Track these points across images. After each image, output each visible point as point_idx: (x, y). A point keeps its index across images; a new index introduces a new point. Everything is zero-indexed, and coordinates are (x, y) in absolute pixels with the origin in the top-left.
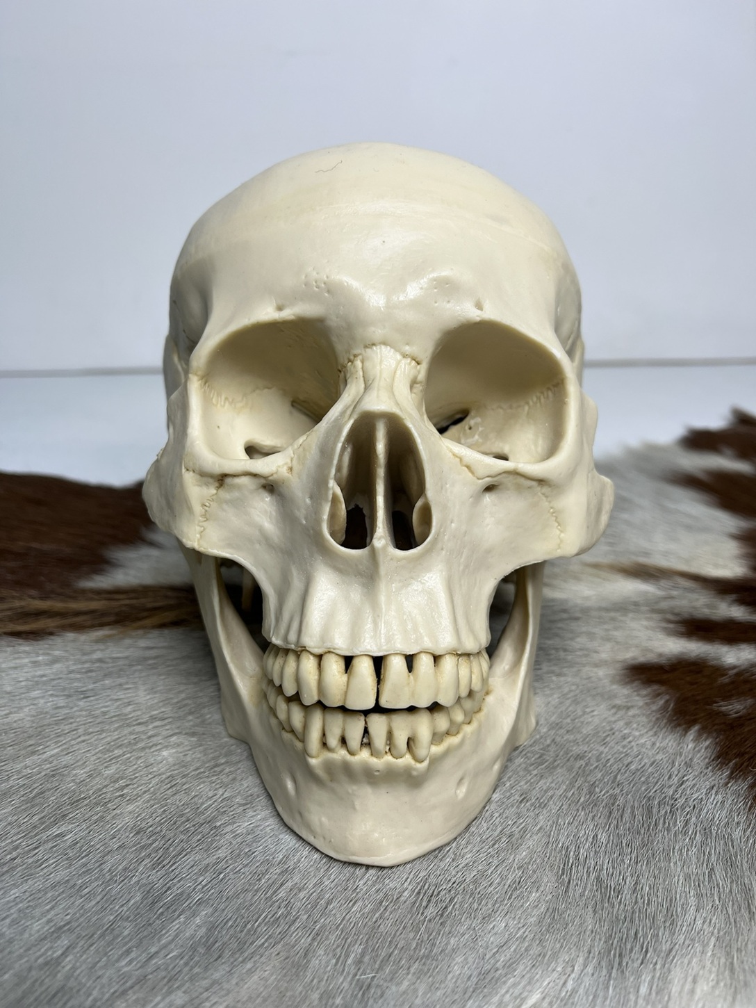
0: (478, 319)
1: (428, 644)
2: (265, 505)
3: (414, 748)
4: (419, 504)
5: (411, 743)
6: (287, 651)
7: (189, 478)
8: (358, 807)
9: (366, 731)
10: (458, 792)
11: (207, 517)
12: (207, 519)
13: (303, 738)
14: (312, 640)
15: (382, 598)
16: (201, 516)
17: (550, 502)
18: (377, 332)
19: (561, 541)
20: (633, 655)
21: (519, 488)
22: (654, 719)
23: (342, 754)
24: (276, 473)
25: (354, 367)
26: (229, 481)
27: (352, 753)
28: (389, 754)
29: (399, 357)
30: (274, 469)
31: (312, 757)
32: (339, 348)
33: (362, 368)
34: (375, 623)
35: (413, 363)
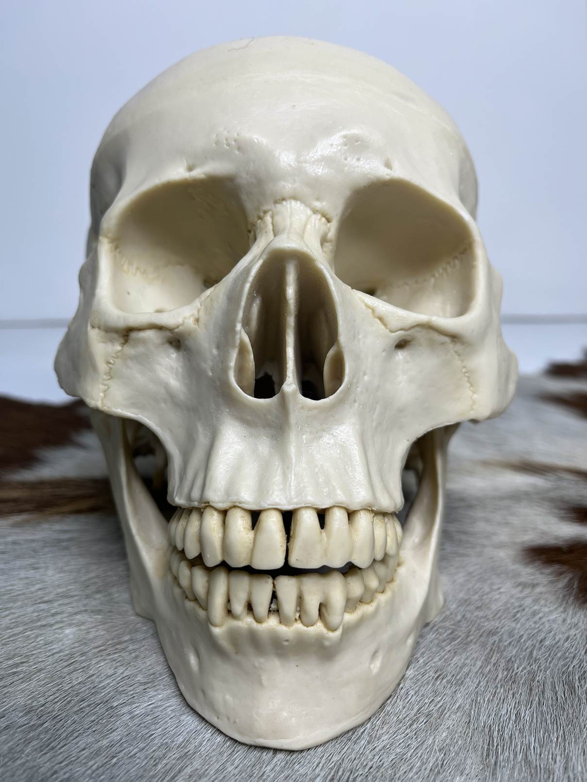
0: (388, 177)
1: (341, 497)
2: (171, 362)
3: (326, 614)
4: (331, 353)
5: (323, 609)
6: (189, 511)
7: (94, 335)
8: (265, 682)
9: (274, 596)
10: (372, 666)
11: (111, 375)
12: (112, 378)
13: (205, 604)
14: (216, 495)
15: (292, 449)
16: (106, 374)
17: (462, 361)
18: (287, 187)
19: (474, 402)
20: (531, 538)
21: (432, 344)
22: (561, 596)
23: (247, 621)
24: (183, 324)
25: (264, 223)
26: (134, 335)
27: (258, 621)
28: (299, 622)
29: (309, 212)
30: (180, 320)
31: (215, 625)
32: (249, 206)
33: (273, 223)
34: (285, 475)
35: (324, 220)
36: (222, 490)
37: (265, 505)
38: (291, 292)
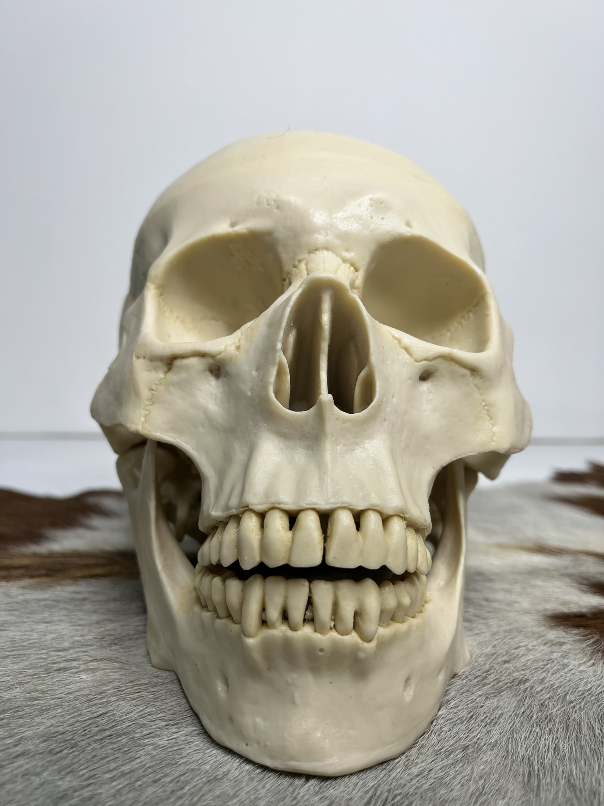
0: (409, 235)
1: (375, 501)
2: (211, 388)
3: (361, 623)
4: (363, 374)
5: (358, 618)
6: (226, 521)
7: (139, 365)
8: (298, 700)
9: (310, 603)
10: (406, 693)
11: (153, 401)
12: (153, 404)
14: (255, 497)
15: (328, 457)
16: (148, 400)
17: (481, 395)
18: (320, 239)
19: (494, 434)
21: (453, 376)
23: (281, 631)
24: (224, 352)
25: (299, 270)
26: (178, 363)
27: (294, 629)
28: (334, 630)
29: (340, 261)
30: (222, 348)
31: (250, 637)
32: (285, 257)
33: (307, 269)
34: (321, 480)
35: (352, 269)
36: (262, 493)
37: (304, 505)
38: (326, 319)
